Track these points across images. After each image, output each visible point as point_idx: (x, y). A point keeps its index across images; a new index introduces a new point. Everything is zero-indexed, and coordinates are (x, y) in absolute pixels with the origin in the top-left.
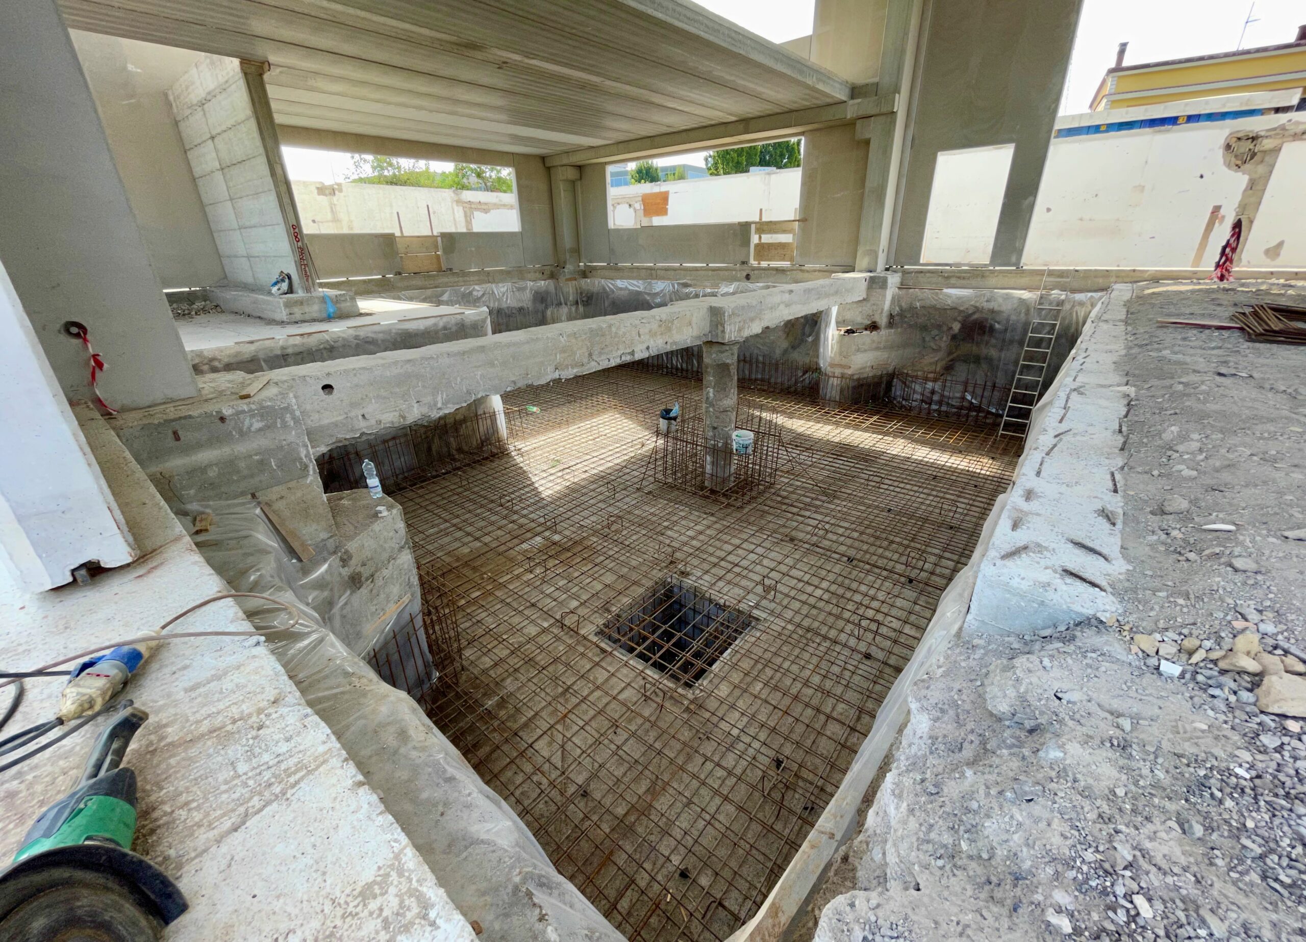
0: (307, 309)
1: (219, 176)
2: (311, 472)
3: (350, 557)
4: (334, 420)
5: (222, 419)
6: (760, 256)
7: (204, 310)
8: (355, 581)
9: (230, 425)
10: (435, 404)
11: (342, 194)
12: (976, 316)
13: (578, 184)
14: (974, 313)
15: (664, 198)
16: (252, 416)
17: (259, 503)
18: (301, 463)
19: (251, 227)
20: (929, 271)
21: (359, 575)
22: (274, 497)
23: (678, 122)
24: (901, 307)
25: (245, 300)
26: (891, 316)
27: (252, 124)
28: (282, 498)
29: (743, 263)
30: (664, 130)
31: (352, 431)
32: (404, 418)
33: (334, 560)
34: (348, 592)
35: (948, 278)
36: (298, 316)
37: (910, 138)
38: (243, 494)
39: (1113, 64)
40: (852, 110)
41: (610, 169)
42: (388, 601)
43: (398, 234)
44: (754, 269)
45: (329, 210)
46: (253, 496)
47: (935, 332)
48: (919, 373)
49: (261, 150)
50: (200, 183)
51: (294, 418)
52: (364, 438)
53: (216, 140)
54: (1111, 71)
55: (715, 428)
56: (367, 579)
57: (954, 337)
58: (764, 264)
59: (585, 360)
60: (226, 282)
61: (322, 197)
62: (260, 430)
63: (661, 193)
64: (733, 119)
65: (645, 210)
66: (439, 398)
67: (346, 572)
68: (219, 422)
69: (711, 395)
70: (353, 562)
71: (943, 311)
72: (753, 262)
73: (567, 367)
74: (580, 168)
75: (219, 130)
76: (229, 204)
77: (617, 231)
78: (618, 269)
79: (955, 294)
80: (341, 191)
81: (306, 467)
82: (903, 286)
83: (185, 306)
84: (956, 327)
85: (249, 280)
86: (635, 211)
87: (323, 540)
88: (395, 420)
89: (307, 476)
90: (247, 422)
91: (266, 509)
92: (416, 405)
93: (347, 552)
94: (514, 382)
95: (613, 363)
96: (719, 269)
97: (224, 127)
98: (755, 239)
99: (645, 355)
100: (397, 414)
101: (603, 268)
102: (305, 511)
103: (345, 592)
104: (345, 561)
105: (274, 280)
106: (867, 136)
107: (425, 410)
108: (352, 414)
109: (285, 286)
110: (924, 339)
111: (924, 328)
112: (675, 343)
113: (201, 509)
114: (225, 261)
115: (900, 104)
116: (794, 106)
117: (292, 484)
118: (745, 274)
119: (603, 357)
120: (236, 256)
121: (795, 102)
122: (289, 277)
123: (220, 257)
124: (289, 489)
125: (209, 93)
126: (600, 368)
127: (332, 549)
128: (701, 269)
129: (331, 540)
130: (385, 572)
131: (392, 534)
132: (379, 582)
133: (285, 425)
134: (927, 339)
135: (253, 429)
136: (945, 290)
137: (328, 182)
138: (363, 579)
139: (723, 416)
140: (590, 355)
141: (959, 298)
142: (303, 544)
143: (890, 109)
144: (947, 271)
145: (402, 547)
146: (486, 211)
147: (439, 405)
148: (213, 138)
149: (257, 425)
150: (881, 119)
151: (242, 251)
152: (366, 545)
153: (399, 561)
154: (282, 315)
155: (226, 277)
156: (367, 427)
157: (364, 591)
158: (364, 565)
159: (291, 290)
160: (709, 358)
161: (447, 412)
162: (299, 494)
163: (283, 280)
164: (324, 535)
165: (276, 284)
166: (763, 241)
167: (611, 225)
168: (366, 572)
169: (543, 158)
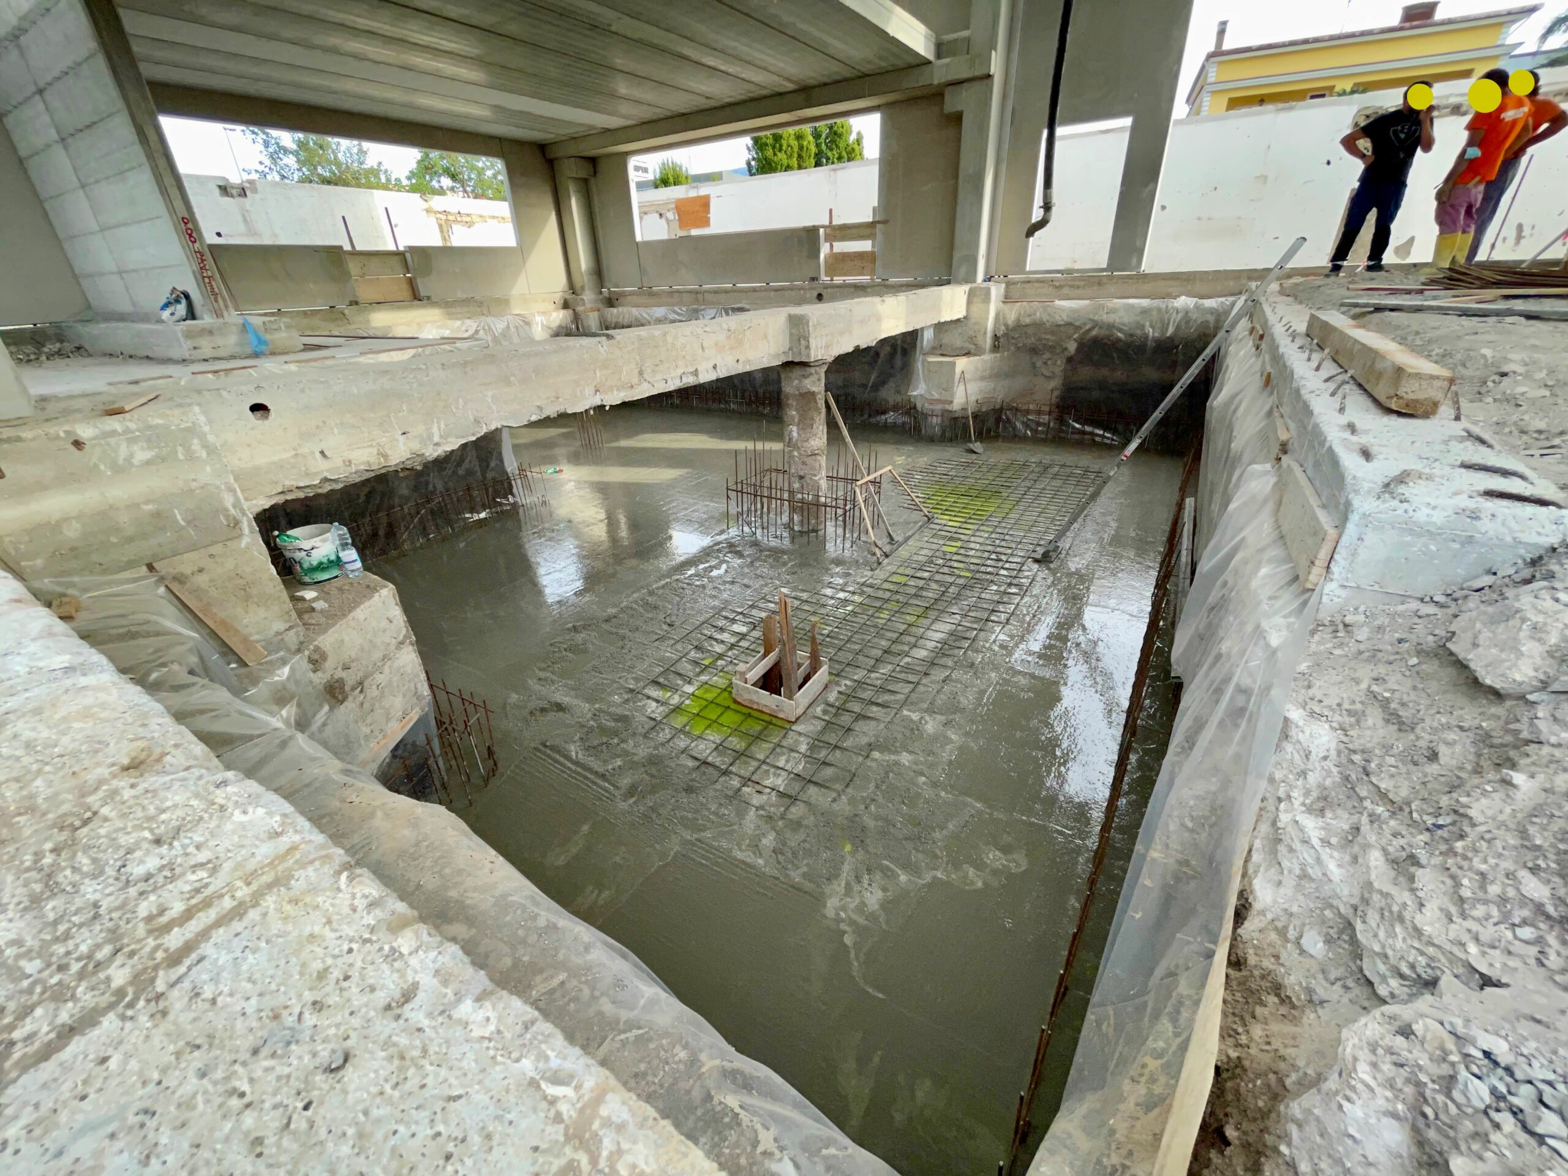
0: (219, 341)
1: (58, 153)
2: (246, 531)
3: (324, 657)
4: (275, 458)
5: (78, 444)
6: (832, 270)
7: (59, 353)
8: (335, 692)
9: (92, 454)
10: (430, 436)
11: (258, 196)
12: (1094, 333)
13: (592, 181)
14: (1093, 328)
15: (704, 203)
16: (132, 441)
17: (162, 579)
18: (227, 517)
19: (117, 226)
20: (1038, 281)
21: (341, 682)
22: (188, 571)
23: (720, 91)
24: (1006, 325)
25: (122, 334)
26: (996, 337)
27: (100, 63)
28: (201, 571)
29: (813, 279)
30: (703, 103)
31: (307, 474)
32: (385, 456)
33: (300, 662)
34: (326, 708)
35: (1060, 287)
36: (207, 351)
37: (1009, 109)
38: (130, 565)
39: (1211, 48)
40: (939, 75)
41: (633, 162)
42: (388, 720)
43: (347, 247)
44: (826, 287)
45: (240, 218)
46: (151, 567)
47: (1047, 355)
48: (1031, 407)
49: (120, 104)
50: (32, 165)
51: (205, 446)
52: (327, 488)
53: (47, 95)
54: (1210, 56)
55: (801, 478)
56: (353, 689)
57: (1070, 360)
58: (838, 280)
59: (635, 381)
60: (91, 313)
61: (227, 200)
62: (148, 463)
63: (699, 197)
64: (790, 86)
65: (680, 220)
66: (435, 430)
67: (320, 679)
68: (73, 449)
69: (795, 434)
70: (329, 664)
71: (1057, 328)
72: (825, 278)
73: (611, 389)
74: (593, 161)
75: (49, 79)
76: (81, 193)
77: (648, 244)
78: (652, 294)
79: (1068, 307)
80: (255, 191)
81: (237, 523)
82: (1007, 299)
83: (30, 349)
84: (1072, 347)
85: (126, 307)
86: (668, 221)
87: (278, 634)
88: (372, 460)
89: (240, 536)
90: (123, 450)
91: (175, 588)
92: (402, 438)
93: (317, 649)
94: (540, 408)
95: (672, 386)
96: (782, 289)
97: (56, 72)
98: (825, 250)
99: (711, 376)
100: (374, 451)
101: (632, 293)
102: (246, 593)
103: (321, 706)
104: (316, 662)
105: (164, 301)
106: (959, 108)
107: (415, 446)
108: (305, 450)
109: (181, 309)
110: (1034, 366)
111: (1034, 351)
112: (748, 361)
113: (59, 589)
114: (85, 283)
115: (996, 66)
116: (867, 68)
117: (217, 549)
118: (815, 294)
119: (659, 377)
120: (102, 274)
121: (869, 62)
122: (187, 296)
123: (75, 277)
124: (211, 556)
125: (23, 18)
126: (655, 392)
127: (294, 648)
128: (760, 289)
129: (292, 633)
130: (379, 678)
131: (384, 624)
132: (372, 692)
133: (191, 457)
134: (1039, 364)
135: (136, 461)
136: (1058, 302)
137: (235, 179)
138: (347, 688)
139: (809, 461)
140: (641, 373)
141: (1074, 311)
142: (245, 640)
143: (985, 72)
144: (1058, 280)
145: (402, 643)
146: (469, 225)
147: (436, 439)
148: (40, 91)
149: (141, 455)
150: (977, 86)
151: (108, 263)
152: (346, 639)
153: (397, 664)
154: (183, 349)
155: (89, 307)
156: (329, 470)
157: (350, 705)
158: (346, 668)
159: (191, 314)
160: (791, 386)
161: (449, 448)
162: (230, 564)
163: (177, 301)
164: (279, 626)
165: (167, 305)
166: (835, 250)
167: (639, 238)
168: (350, 678)
169: (542, 148)
